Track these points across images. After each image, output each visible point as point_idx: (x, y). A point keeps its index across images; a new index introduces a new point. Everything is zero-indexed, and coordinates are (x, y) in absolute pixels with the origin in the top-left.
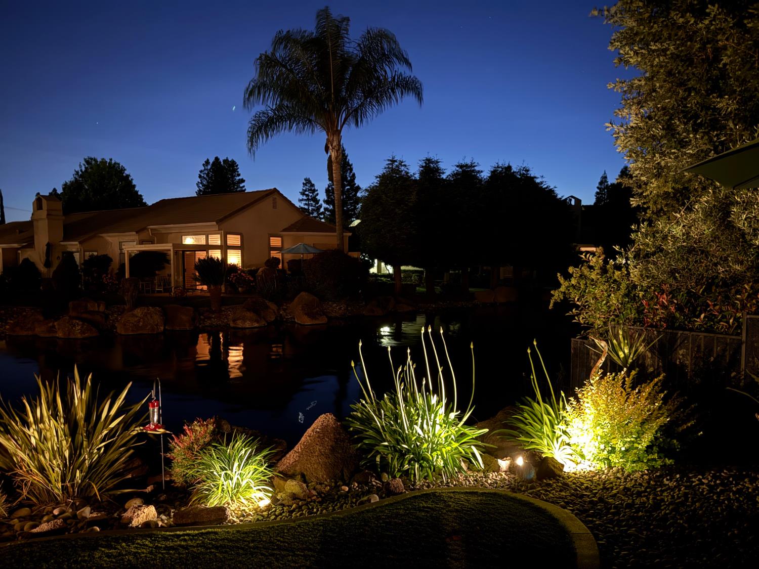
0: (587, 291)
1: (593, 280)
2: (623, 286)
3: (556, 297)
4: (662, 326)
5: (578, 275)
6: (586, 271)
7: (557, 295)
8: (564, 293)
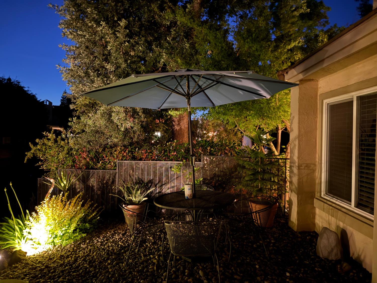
0: (46, 152)
1: (50, 146)
2: (66, 149)
3: (28, 156)
4: (84, 168)
5: (42, 143)
6: (46, 141)
7: (29, 155)
8: (34, 153)
